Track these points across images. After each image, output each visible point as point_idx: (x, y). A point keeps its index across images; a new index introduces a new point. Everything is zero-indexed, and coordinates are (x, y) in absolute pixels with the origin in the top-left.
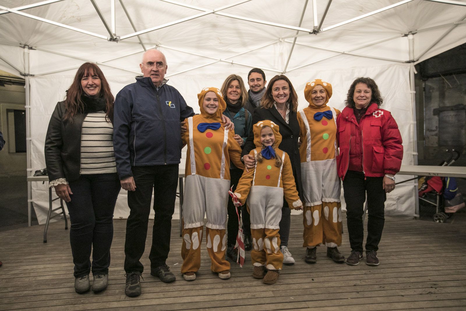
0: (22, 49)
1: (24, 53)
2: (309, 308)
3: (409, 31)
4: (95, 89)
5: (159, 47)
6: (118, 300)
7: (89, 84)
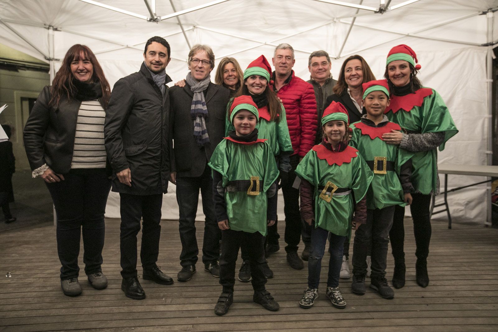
0: (46, 30)
1: (48, 35)
2: (373, 319)
3: (489, 8)
4: (86, 74)
5: (197, 28)
6: (164, 304)
7: (79, 69)
